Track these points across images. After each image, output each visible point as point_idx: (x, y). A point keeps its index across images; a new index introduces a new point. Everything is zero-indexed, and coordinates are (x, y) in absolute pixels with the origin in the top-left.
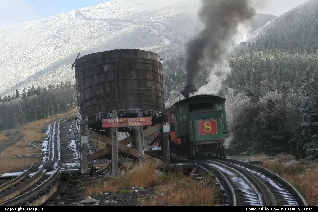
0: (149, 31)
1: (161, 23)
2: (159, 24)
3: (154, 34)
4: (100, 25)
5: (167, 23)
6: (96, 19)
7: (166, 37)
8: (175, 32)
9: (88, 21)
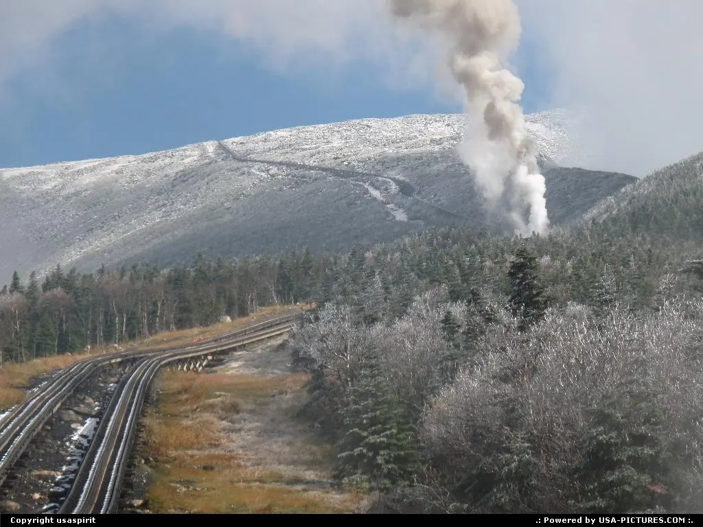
0: (365, 194)
1: (392, 179)
2: (388, 179)
3: (375, 199)
4: (263, 174)
5: (404, 179)
6: (256, 161)
7: (400, 206)
8: (419, 198)
9: (241, 164)
